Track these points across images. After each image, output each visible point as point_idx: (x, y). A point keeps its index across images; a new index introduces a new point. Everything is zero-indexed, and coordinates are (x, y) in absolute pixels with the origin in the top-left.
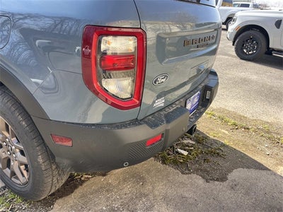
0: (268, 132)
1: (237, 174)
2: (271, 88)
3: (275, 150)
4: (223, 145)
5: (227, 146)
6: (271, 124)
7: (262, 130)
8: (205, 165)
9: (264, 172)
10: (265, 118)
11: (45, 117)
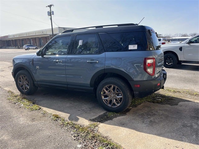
0: (188, 92)
1: (180, 103)
2: (185, 78)
3: (193, 97)
4: (173, 97)
5: (174, 97)
6: (189, 90)
7: (186, 92)
8: (169, 102)
9: (190, 102)
10: (186, 88)
11: (132, 80)
